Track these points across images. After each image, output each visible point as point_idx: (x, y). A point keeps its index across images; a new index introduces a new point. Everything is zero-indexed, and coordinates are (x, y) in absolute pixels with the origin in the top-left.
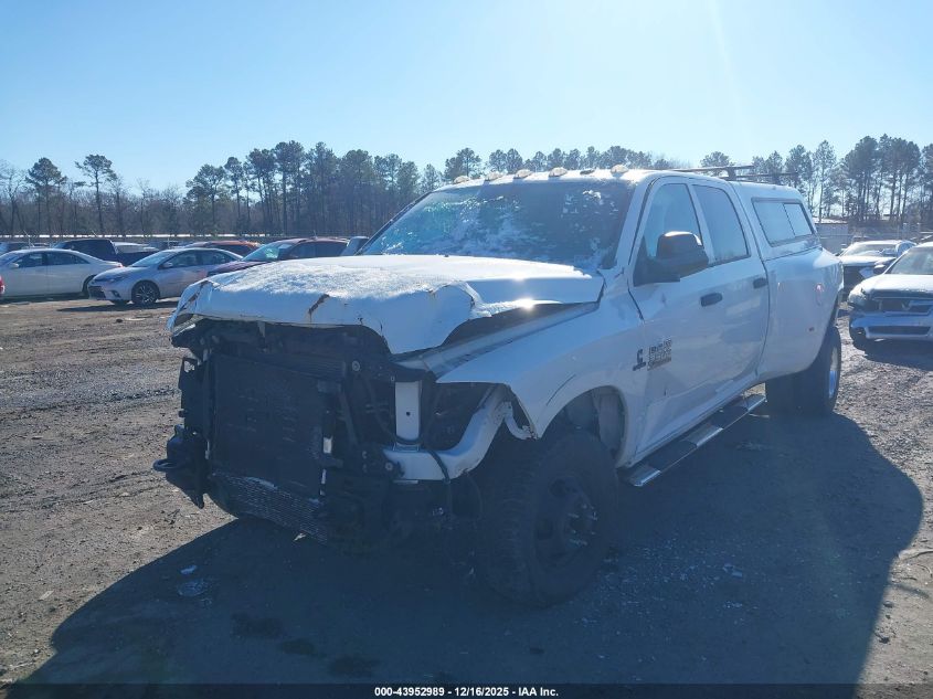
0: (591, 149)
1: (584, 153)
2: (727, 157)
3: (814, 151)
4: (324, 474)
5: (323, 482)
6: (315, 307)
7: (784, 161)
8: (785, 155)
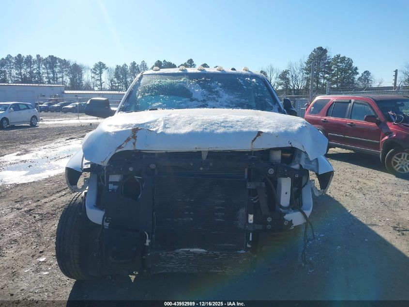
0: (38, 56)
1: (34, 57)
2: (105, 65)
3: (140, 64)
4: (251, 235)
5: (251, 240)
6: (255, 139)
7: (129, 67)
8: (129, 65)
